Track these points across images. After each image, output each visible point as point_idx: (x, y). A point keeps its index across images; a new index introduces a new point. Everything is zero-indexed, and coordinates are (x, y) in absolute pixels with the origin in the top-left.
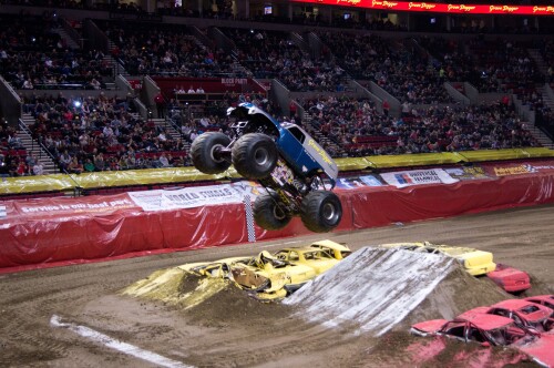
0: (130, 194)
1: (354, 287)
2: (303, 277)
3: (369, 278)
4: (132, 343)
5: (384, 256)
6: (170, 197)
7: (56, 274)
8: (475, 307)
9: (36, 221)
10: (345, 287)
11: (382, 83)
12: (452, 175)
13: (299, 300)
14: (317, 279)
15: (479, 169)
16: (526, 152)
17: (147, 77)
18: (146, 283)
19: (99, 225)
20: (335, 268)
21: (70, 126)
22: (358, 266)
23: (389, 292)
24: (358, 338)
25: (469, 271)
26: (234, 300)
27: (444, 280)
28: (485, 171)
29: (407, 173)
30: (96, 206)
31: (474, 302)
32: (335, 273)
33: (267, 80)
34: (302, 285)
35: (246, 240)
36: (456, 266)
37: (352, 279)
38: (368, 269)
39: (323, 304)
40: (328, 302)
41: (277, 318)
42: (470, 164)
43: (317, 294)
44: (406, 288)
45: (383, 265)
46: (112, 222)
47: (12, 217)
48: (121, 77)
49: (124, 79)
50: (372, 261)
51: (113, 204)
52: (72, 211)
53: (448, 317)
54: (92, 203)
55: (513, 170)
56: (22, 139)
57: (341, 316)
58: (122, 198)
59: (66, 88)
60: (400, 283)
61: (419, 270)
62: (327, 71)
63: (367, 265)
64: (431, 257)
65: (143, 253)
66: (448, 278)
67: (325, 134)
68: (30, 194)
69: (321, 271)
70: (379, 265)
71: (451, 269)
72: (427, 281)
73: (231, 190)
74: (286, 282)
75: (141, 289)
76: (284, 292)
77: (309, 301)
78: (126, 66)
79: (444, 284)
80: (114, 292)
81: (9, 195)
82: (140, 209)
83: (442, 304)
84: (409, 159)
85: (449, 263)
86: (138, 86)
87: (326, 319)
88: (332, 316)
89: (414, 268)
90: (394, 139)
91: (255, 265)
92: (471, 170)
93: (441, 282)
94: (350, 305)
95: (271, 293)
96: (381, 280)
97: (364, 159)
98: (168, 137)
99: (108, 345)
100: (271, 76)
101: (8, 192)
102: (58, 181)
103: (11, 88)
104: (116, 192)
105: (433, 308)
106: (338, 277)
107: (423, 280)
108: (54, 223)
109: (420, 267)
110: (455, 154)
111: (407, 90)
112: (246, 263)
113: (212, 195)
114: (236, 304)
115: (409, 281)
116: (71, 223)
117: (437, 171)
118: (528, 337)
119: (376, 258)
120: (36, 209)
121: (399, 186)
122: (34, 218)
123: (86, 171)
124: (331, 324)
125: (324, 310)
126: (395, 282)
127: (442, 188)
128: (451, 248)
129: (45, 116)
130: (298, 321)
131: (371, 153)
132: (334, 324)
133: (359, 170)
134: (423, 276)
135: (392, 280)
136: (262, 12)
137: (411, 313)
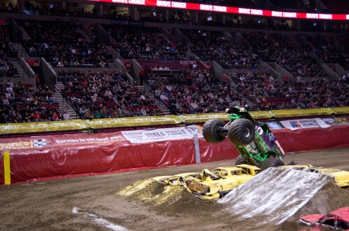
0: (123, 132)
1: (264, 193)
2: (230, 186)
3: (272, 187)
4: (123, 225)
5: (283, 173)
6: (147, 135)
7: (76, 181)
8: (341, 207)
9: (64, 149)
10: (257, 193)
11: (282, 64)
12: (327, 123)
13: (227, 200)
14: (239, 188)
15: (345, 119)
17: (134, 60)
18: (132, 188)
19: (103, 151)
20: (252, 181)
21: (86, 90)
22: (266, 179)
23: (286, 196)
24: (265, 225)
25: (338, 184)
26: (187, 200)
27: (321, 189)
28: (348, 120)
29: (298, 122)
30: (101, 139)
31: (341, 204)
32: (251, 184)
33: (209, 62)
35: (194, 162)
36: (329, 181)
37: (262, 188)
38: (272, 182)
39: (243, 203)
41: (214, 211)
42: (339, 115)
43: (239, 197)
44: (296, 194)
45: (282, 179)
46: (111, 150)
47: (49, 146)
48: (118, 60)
49: (120, 61)
50: (275, 176)
51: (112, 138)
52: (86, 143)
53: (323, 213)
54: (99, 137)
56: (57, 98)
57: (255, 211)
58: (117, 135)
59: (84, 67)
60: (293, 191)
61: (305, 183)
62: (247, 56)
63: (269, 180)
64: (313, 175)
65: (131, 169)
66: (324, 188)
67: (246, 96)
68: (61, 131)
69: (242, 182)
70: (279, 179)
71: (326, 183)
72: (310, 190)
73: (185, 130)
74: (219, 189)
75: (128, 192)
76: (218, 195)
77: (234, 201)
78: (121, 53)
79: (321, 192)
80: (111, 193)
81: (48, 132)
82: (129, 142)
83: (320, 204)
84: (299, 112)
85: (324, 179)
86: (128, 65)
87: (245, 213)
88: (248, 211)
89: (302, 182)
90: (290, 99)
91: (200, 178)
92: (339, 119)
93: (319, 190)
94: (260, 204)
95: (210, 195)
96: (280, 189)
97: (270, 112)
98: (146, 97)
99: (107, 226)
100: (212, 59)
101: (48, 130)
102: (78, 124)
103: (50, 67)
104: (114, 131)
105: (314, 207)
106: (253, 186)
107: (308, 189)
108: (75, 150)
109: (305, 181)
110: (329, 109)
111: (298, 68)
112: (194, 176)
113: (174, 133)
114: (188, 202)
115: (298, 190)
116: (86, 150)
117: (316, 119)
119: (277, 175)
120: (65, 141)
121: (293, 129)
122: (63, 146)
123: (95, 118)
124: (248, 216)
125: (243, 207)
126: (289, 190)
127: (320, 130)
128: (326, 169)
129: (71, 83)
130: (227, 214)
131: (275, 108)
132: (250, 216)
133: (267, 119)
134: (308, 187)
135: (287, 189)
136: (206, 19)
137: (300, 210)
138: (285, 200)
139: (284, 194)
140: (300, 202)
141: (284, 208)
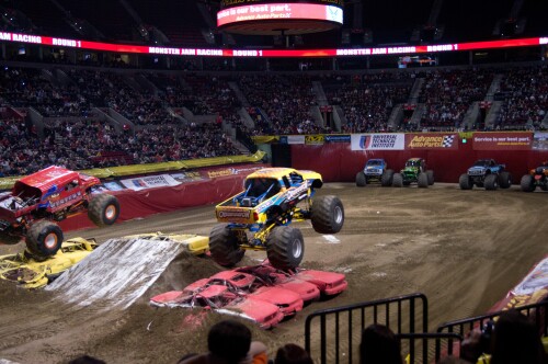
1: (104, 271)
2: (61, 267)
3: (115, 264)
5: (126, 245)
10: (95, 273)
12: (176, 179)
13: (59, 286)
14: (73, 268)
15: (197, 173)
16: (230, 159)
20: (87, 258)
22: (106, 255)
23: (132, 273)
24: (108, 312)
26: (3, 291)
27: (173, 261)
28: (201, 175)
29: (142, 179)
32: (87, 262)
33: (23, 108)
34: (61, 273)
36: (182, 250)
37: (102, 266)
38: (114, 257)
39: (78, 287)
40: (82, 286)
41: (41, 302)
42: (190, 170)
43: (73, 280)
44: (145, 269)
45: (126, 253)
50: (117, 250)
55: (222, 173)
57: (94, 296)
60: (140, 266)
61: (154, 255)
63: (110, 255)
64: (163, 244)
66: (177, 259)
67: (74, 150)
70: (122, 253)
71: (179, 252)
72: (160, 263)
74: (49, 273)
76: (46, 280)
77: (67, 286)
79: (173, 264)
84: (143, 168)
85: (177, 247)
87: (82, 299)
88: (86, 297)
89: (151, 253)
91: (20, 261)
92: (191, 174)
93: (171, 262)
94: (101, 286)
95: (34, 283)
96: (124, 265)
97: (107, 170)
100: (27, 105)
105: (167, 283)
106: (90, 265)
107: (158, 262)
109: (155, 252)
110: (178, 162)
112: (11, 260)
114: (5, 294)
115: (147, 264)
117: (164, 176)
118: (238, 299)
119: (120, 247)
121: (137, 189)
124: (83, 303)
125: (79, 292)
126: (135, 266)
128: (177, 236)
130: (60, 303)
131: (114, 165)
132: (89, 303)
133: (105, 178)
134: (157, 259)
135: (133, 264)
136: (16, 53)
137: (149, 289)
138: (131, 278)
139: (128, 271)
140: (150, 278)
141: (131, 288)
